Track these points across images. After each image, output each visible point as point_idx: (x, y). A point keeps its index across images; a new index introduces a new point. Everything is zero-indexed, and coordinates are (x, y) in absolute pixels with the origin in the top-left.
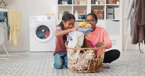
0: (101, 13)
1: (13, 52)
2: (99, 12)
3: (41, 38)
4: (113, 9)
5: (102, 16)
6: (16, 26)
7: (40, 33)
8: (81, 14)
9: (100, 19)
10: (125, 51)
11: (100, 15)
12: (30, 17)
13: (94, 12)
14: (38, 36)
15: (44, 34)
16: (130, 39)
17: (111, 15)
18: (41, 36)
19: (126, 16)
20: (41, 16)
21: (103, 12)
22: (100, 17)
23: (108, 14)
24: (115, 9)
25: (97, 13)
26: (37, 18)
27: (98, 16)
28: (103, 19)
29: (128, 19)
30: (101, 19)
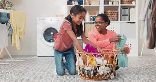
0: (115, 14)
1: (19, 56)
2: (112, 13)
3: (49, 41)
4: (128, 10)
5: (116, 17)
6: (19, 29)
7: (48, 36)
8: (93, 16)
9: (113, 21)
10: (141, 56)
11: (113, 17)
12: (38, 19)
13: (107, 12)
14: (45, 39)
15: (52, 37)
16: (146, 43)
17: (126, 16)
18: (49, 39)
19: (142, 17)
20: (50, 18)
21: (118, 13)
22: (114, 19)
23: (123, 15)
24: (130, 9)
25: (110, 15)
26: (44, 20)
27: (112, 17)
28: (117, 21)
29: (144, 21)
30: (115, 21)
